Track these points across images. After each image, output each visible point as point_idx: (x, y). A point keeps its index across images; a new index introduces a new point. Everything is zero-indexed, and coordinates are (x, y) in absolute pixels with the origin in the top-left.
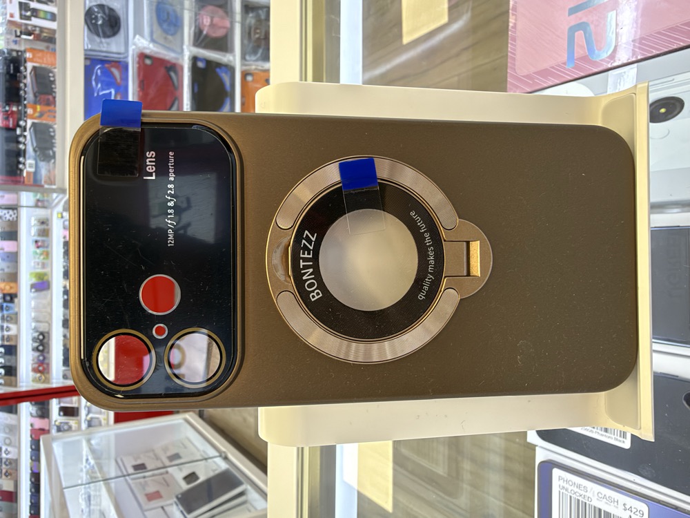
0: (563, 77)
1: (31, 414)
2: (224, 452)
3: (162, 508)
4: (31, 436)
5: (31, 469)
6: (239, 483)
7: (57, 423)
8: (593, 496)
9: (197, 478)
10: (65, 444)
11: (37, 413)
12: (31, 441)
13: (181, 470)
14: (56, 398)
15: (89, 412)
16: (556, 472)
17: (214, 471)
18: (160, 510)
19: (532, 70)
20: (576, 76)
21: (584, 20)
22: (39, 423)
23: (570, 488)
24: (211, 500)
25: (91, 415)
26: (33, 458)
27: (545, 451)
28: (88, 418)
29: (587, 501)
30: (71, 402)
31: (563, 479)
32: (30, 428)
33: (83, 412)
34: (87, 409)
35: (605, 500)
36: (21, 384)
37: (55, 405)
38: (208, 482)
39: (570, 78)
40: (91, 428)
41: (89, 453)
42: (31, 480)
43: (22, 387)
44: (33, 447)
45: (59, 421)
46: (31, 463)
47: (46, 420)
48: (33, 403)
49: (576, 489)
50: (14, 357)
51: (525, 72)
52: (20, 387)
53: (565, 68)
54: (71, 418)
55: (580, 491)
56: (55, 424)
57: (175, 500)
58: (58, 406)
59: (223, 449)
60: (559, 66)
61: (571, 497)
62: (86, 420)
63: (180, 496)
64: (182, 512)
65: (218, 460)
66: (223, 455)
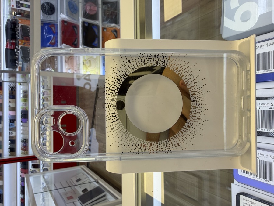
3: (73, 202)
9: (87, 190)
10: (34, 178)
13: (81, 187)
14: (30, 160)
17: (93, 187)
24: (92, 198)
28: (43, 168)
30: (37, 162)
34: (43, 165)
37: (30, 163)
40: (44, 172)
41: (44, 181)
50: (14, 144)
52: (17, 156)
54: (37, 168)
56: (30, 171)
57: (78, 199)
63: (80, 197)
64: (80, 203)
65: (95, 183)
66: (97, 181)
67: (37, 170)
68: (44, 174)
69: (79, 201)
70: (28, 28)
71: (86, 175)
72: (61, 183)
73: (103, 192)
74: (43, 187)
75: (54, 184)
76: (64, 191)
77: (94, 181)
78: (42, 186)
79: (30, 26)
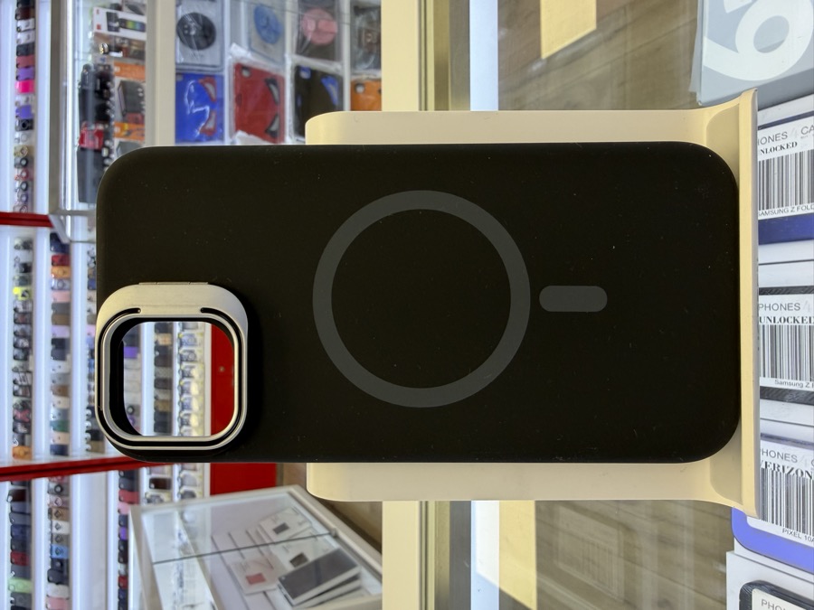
1: (119, 485)
2: (335, 529)
3: (265, 593)
7: (148, 496)
9: (306, 560)
10: (156, 516)
13: (286, 550)
17: (324, 550)
18: (262, 596)
24: (319, 583)
25: (184, 488)
28: (182, 491)
30: (163, 471)
33: (176, 485)
34: (180, 480)
36: (109, 450)
37: (145, 475)
38: (317, 563)
40: (185, 501)
41: (183, 532)
45: (150, 494)
52: (108, 453)
54: (164, 491)
56: (145, 497)
57: (279, 582)
58: (149, 477)
59: (333, 526)
62: (179, 493)
63: (283, 578)
64: (285, 596)
65: (328, 538)
66: (333, 533)
67: (164, 495)
68: (183, 506)
69: (280, 588)
70: (140, 90)
71: (303, 515)
72: (230, 535)
73: (351, 566)
74: (181, 544)
75: (212, 539)
76: (239, 559)
77: (326, 532)
78: (177, 542)
79: (144, 82)
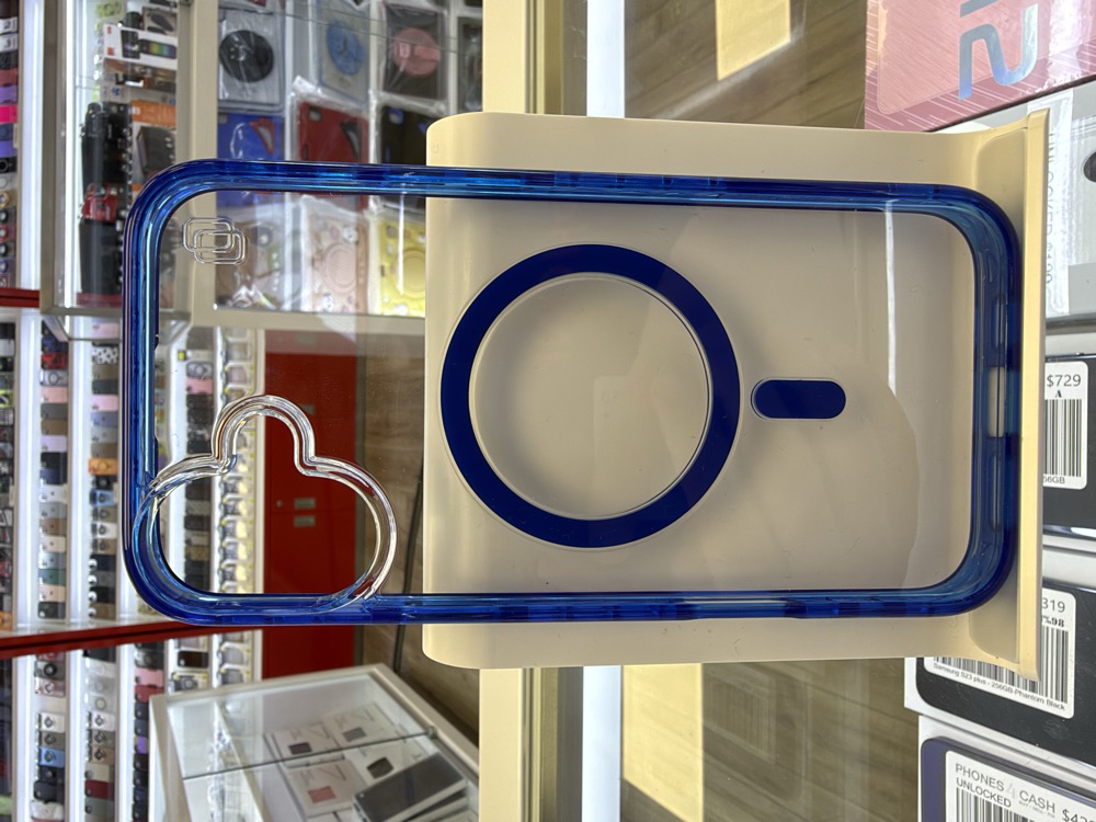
0: (954, 114)
1: (136, 663)
2: (432, 727)
3: (335, 813)
4: (136, 697)
5: (136, 748)
6: (455, 778)
7: (175, 677)
8: (1013, 797)
9: (390, 768)
10: (187, 709)
11: (145, 659)
12: (136, 704)
13: (364, 754)
14: (173, 637)
15: (224, 661)
16: (952, 758)
17: (416, 757)
18: (332, 816)
19: (904, 105)
20: (975, 112)
21: (987, 21)
22: (149, 677)
23: (975, 784)
24: (411, 803)
25: (227, 666)
26: (139, 731)
27: (932, 723)
28: (223, 670)
29: (1004, 807)
30: (197, 644)
31: (963, 768)
32: (134, 684)
33: (215, 661)
34: (220, 655)
35: (1032, 804)
36: (122, 616)
37: (172, 649)
38: (407, 773)
39: (964, 115)
40: (227, 686)
41: (223, 724)
42: (135, 765)
43: (124, 619)
44: (139, 714)
45: (178, 674)
46: (135, 739)
47: (159, 672)
48: (140, 645)
49: (984, 786)
50: (111, 573)
51: (892, 109)
52: (120, 619)
53: (956, 100)
54: (198, 670)
55: (990, 789)
56: (172, 679)
57: (355, 801)
58: (177, 651)
59: (430, 722)
60: (946, 96)
61: (976, 798)
62: (219, 672)
63: (362, 795)
65: (423, 739)
66: (431, 732)
67: (199, 677)
68: (224, 694)
69: (357, 807)
75: (265, 738)
77: (419, 730)
78: (216, 745)
